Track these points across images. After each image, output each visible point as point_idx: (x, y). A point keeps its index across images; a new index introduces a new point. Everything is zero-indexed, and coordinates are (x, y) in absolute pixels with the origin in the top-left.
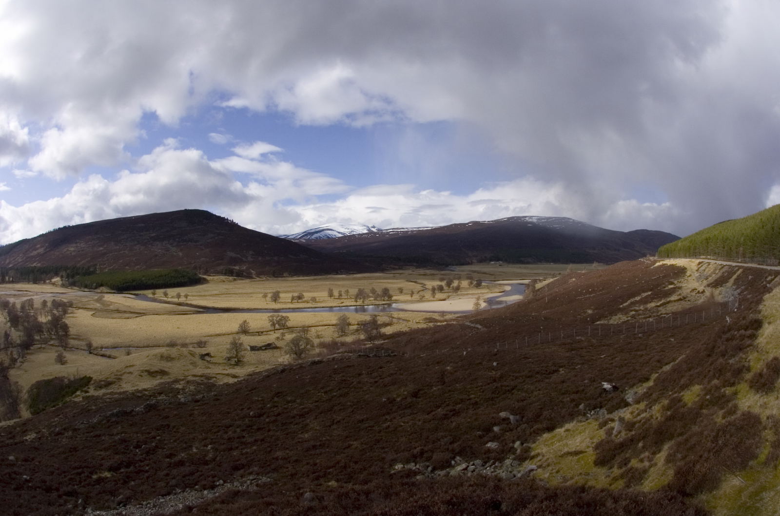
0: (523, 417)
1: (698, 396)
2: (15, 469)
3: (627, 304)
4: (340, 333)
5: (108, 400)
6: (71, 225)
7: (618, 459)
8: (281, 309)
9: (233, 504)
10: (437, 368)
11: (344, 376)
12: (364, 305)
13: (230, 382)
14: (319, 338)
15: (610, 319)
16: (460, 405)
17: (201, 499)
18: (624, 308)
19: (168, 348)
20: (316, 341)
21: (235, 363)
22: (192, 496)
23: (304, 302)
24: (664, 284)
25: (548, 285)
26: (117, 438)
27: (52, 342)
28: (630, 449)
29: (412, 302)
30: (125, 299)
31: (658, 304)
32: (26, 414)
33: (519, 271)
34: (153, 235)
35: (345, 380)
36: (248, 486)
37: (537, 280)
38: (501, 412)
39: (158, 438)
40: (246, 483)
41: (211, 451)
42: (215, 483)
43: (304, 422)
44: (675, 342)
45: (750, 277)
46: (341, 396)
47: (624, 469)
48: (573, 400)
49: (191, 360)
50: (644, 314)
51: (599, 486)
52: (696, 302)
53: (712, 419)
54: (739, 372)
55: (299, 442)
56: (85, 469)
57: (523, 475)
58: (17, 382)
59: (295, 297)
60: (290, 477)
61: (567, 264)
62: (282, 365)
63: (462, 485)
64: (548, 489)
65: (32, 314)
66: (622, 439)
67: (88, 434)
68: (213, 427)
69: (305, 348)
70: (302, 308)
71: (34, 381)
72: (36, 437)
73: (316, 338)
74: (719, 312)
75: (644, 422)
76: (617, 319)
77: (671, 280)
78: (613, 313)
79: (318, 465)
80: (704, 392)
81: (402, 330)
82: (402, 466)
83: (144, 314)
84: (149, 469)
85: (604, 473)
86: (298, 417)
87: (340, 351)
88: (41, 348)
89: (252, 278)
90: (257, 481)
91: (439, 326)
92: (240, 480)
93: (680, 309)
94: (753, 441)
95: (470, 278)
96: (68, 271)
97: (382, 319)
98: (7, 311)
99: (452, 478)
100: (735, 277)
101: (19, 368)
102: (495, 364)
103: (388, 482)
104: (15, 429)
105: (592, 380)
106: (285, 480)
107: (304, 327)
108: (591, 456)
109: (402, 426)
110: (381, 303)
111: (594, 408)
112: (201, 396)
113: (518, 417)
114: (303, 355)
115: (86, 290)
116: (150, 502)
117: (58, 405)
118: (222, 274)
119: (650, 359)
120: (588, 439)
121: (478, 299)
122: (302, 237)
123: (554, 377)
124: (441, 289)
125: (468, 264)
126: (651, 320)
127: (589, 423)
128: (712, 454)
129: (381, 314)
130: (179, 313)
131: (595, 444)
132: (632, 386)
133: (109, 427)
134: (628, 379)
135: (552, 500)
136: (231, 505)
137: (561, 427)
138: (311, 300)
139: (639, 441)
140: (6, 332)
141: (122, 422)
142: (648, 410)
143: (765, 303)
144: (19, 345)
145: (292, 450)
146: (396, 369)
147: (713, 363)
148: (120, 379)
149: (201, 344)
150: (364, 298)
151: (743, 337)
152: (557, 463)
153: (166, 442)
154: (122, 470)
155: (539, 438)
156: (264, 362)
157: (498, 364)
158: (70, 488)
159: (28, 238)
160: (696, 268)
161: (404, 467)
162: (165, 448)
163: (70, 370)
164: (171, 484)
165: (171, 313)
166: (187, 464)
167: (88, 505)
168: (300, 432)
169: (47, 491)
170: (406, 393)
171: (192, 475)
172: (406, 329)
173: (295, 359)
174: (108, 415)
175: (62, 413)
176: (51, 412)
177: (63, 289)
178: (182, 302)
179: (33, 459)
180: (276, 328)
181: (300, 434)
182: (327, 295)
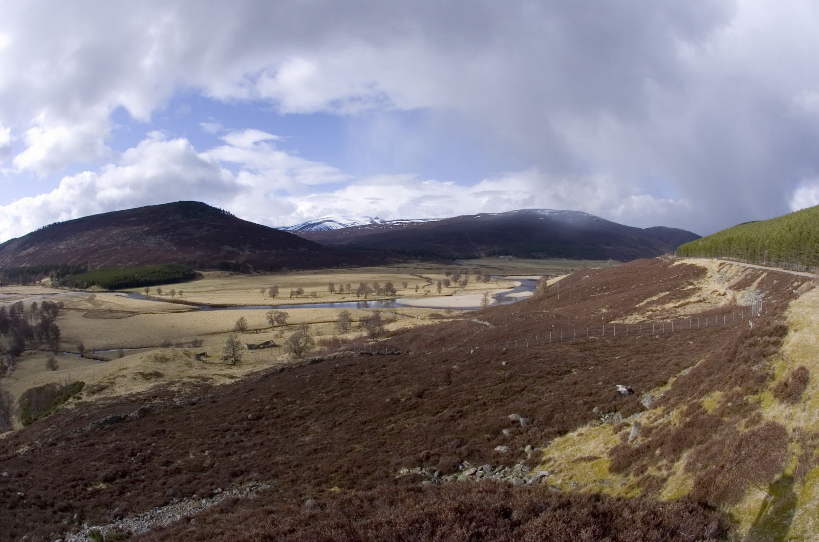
0: (533, 420)
1: (718, 402)
2: (10, 486)
3: (644, 303)
4: (341, 330)
5: (101, 406)
6: (61, 222)
7: (635, 466)
9: (233, 513)
10: (443, 367)
11: (345, 375)
13: (227, 384)
14: (319, 335)
15: (626, 319)
16: (468, 407)
17: (199, 508)
18: (640, 308)
19: (162, 349)
20: (317, 339)
21: (233, 363)
22: (190, 506)
23: (304, 297)
24: (683, 284)
25: (560, 282)
26: (111, 446)
27: (43, 347)
28: (646, 456)
29: (417, 297)
30: (116, 297)
31: (677, 305)
32: (18, 426)
33: (530, 266)
34: (146, 229)
35: (347, 380)
36: (248, 493)
37: (548, 275)
38: (510, 414)
39: (154, 444)
40: (245, 491)
41: (209, 457)
42: (214, 491)
43: (305, 425)
44: (694, 345)
45: (775, 282)
46: (343, 396)
47: (641, 477)
48: (586, 403)
49: (187, 360)
50: (662, 315)
51: (614, 495)
52: (717, 305)
53: (735, 428)
54: (762, 380)
55: (299, 445)
56: (80, 481)
57: (533, 482)
58: (8, 392)
59: (294, 292)
61: (580, 259)
62: (279, 364)
63: (470, 491)
64: (561, 497)
65: (22, 318)
66: (638, 446)
67: (81, 444)
68: (210, 431)
69: (305, 345)
71: (25, 390)
72: (29, 449)
73: (316, 335)
74: (741, 316)
75: (661, 428)
76: (633, 319)
77: (691, 281)
78: (629, 312)
79: (320, 470)
80: (725, 399)
81: (406, 327)
82: (408, 470)
83: (137, 313)
84: (145, 478)
85: (619, 481)
86: (298, 419)
87: (341, 349)
88: (32, 353)
89: (251, 273)
90: (256, 488)
91: (444, 322)
92: (239, 488)
93: (700, 311)
94: (779, 454)
95: (477, 273)
96: (58, 270)
97: (385, 315)
99: (459, 484)
100: (759, 280)
101: (9, 376)
102: (504, 363)
103: (393, 488)
104: (8, 442)
105: (607, 382)
106: (286, 486)
107: (304, 324)
108: (606, 461)
109: (406, 428)
111: (609, 412)
112: (198, 398)
113: (528, 419)
114: (303, 354)
115: (77, 289)
116: (147, 513)
117: (50, 413)
118: (218, 268)
119: (667, 363)
120: (602, 445)
121: (486, 295)
122: (302, 228)
123: (566, 378)
124: (447, 284)
125: (475, 258)
126: (669, 321)
127: (604, 428)
128: (734, 465)
129: (385, 309)
130: (174, 311)
131: (610, 449)
132: (648, 390)
133: (103, 435)
134: (644, 382)
135: (565, 508)
136: (230, 514)
137: (574, 431)
138: (311, 295)
139: (656, 448)
141: (117, 428)
142: (665, 416)
143: (791, 309)
144: (9, 352)
145: (292, 454)
146: (400, 368)
147: (735, 369)
148: (113, 383)
149: (196, 344)
150: (367, 293)
151: (767, 344)
152: (570, 469)
153: (161, 449)
154: (118, 481)
155: (550, 442)
156: (262, 362)
157: (507, 363)
158: (64, 503)
159: (16, 237)
160: (717, 269)
162: (161, 455)
163: (63, 376)
164: (167, 493)
165: (165, 311)
166: (184, 472)
167: (83, 519)
168: (301, 435)
169: (42, 508)
170: (410, 393)
171: (190, 483)
172: (412, 326)
173: (294, 358)
174: (101, 422)
175: (55, 422)
176: (43, 422)
177: (53, 289)
178: (177, 299)
179: (26, 474)
180: (274, 326)
181: (301, 437)
182: (327, 290)
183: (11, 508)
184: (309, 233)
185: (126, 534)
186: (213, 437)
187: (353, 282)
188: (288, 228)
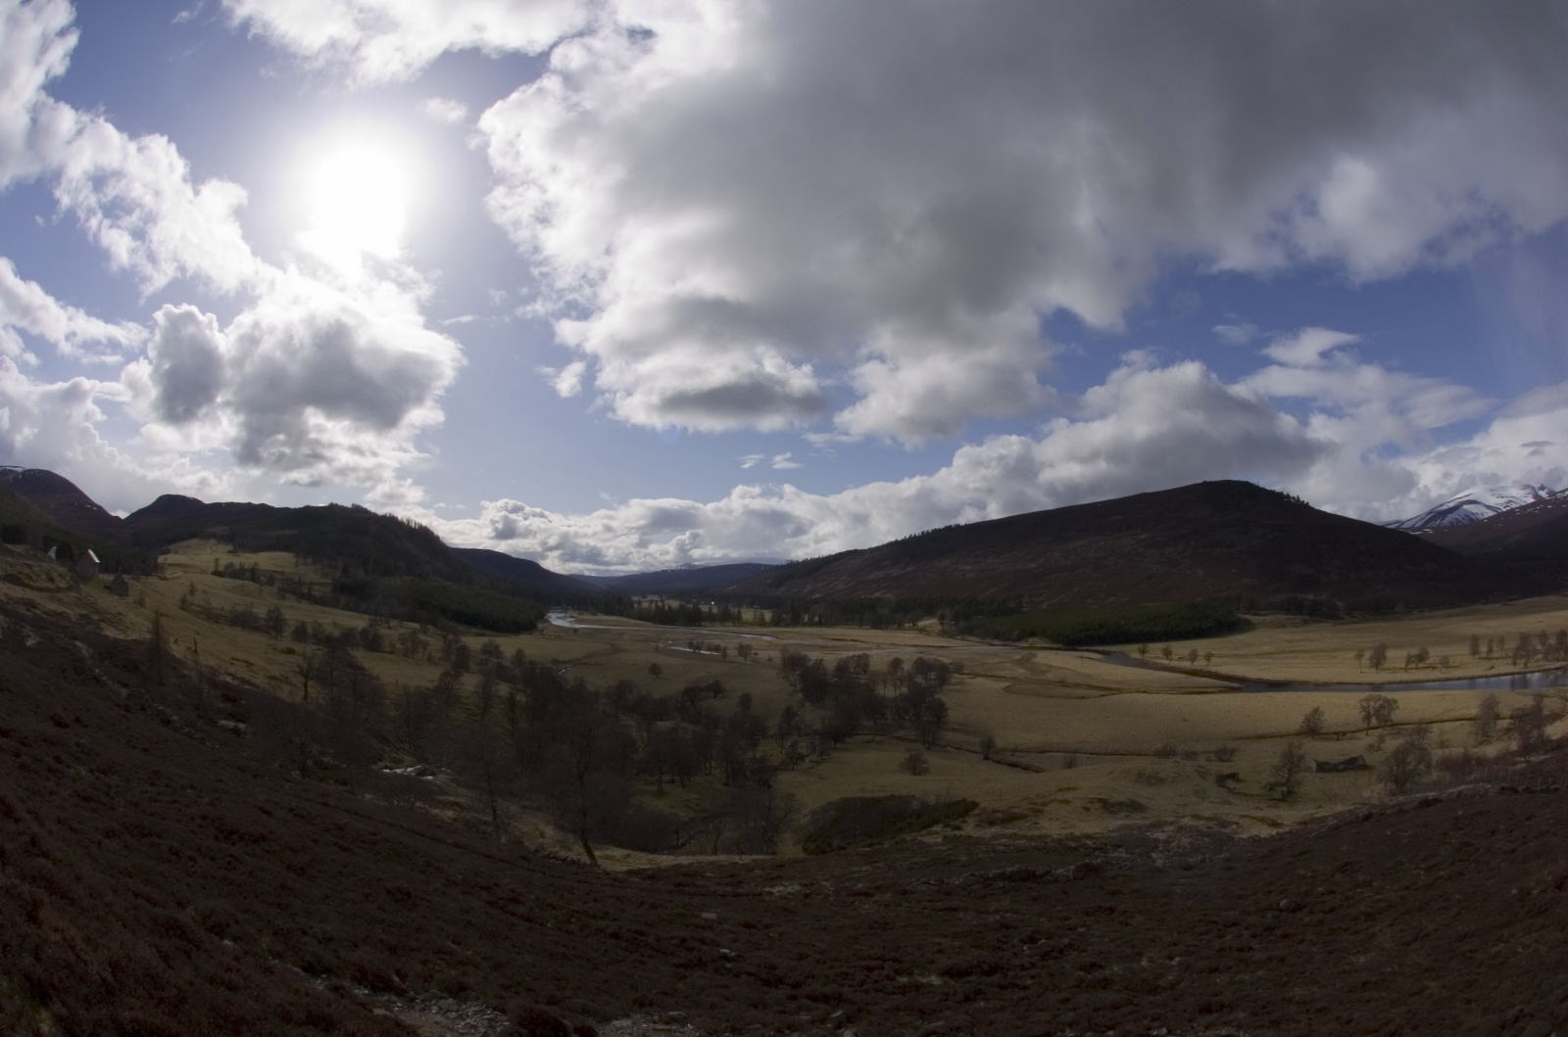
2: (708, 935)
4: (1479, 737)
5: (1001, 848)
6: (963, 524)
8: (1381, 684)
11: (1466, 835)
12: (1525, 673)
13: (1262, 836)
14: (1442, 748)
19: (1156, 760)
21: (1281, 797)
23: (1428, 668)
26: (991, 918)
27: (901, 733)
30: (1077, 660)
32: (789, 848)
34: (1143, 536)
35: (1468, 844)
39: (1080, 930)
41: (1176, 968)
42: (1150, 1032)
43: (1370, 931)
46: (1450, 878)
49: (1198, 784)
55: (1345, 972)
56: (890, 962)
58: (794, 795)
59: (1413, 657)
62: (1366, 804)
65: (862, 682)
67: (928, 904)
68: (1200, 921)
69: (1415, 769)
70: (1422, 681)
71: (836, 797)
72: (799, 891)
73: (1437, 747)
83: (1119, 691)
84: (1033, 984)
86: (1363, 918)
87: (1473, 776)
88: (873, 741)
89: (1342, 619)
96: (957, 607)
97: (1551, 704)
98: (797, 672)
101: (806, 771)
104: (753, 870)
107: (1422, 723)
109: (1517, 953)
110: (1552, 667)
112: (1200, 857)
114: (1408, 785)
115: (996, 642)
117: (880, 844)
118: (1282, 610)
122: (1428, 521)
129: (1552, 691)
130: (1192, 690)
133: (984, 897)
138: (1439, 663)
140: (788, 709)
141: (1019, 890)
144: (816, 733)
145: (1324, 987)
146: (1551, 821)
148: (1038, 812)
149: (1223, 755)
150: (1528, 656)
153: (1093, 940)
154: (973, 978)
156: (1334, 798)
158: (829, 989)
159: (859, 548)
162: (1084, 951)
163: (928, 787)
164: (1062, 1018)
165: (1174, 689)
166: (1116, 987)
167: (850, 1022)
168: (1354, 951)
169: (767, 983)
170: (1550, 878)
171: (1116, 1008)
173: (1393, 794)
174: (990, 876)
175: (885, 859)
176: (857, 854)
177: (943, 639)
178: (1199, 668)
179: (767, 927)
180: (1372, 725)
181: (1354, 954)
182: (1468, 652)
183: (685, 966)
184: (1438, 530)
186: (1201, 934)
187: (1509, 635)
188: (1403, 523)
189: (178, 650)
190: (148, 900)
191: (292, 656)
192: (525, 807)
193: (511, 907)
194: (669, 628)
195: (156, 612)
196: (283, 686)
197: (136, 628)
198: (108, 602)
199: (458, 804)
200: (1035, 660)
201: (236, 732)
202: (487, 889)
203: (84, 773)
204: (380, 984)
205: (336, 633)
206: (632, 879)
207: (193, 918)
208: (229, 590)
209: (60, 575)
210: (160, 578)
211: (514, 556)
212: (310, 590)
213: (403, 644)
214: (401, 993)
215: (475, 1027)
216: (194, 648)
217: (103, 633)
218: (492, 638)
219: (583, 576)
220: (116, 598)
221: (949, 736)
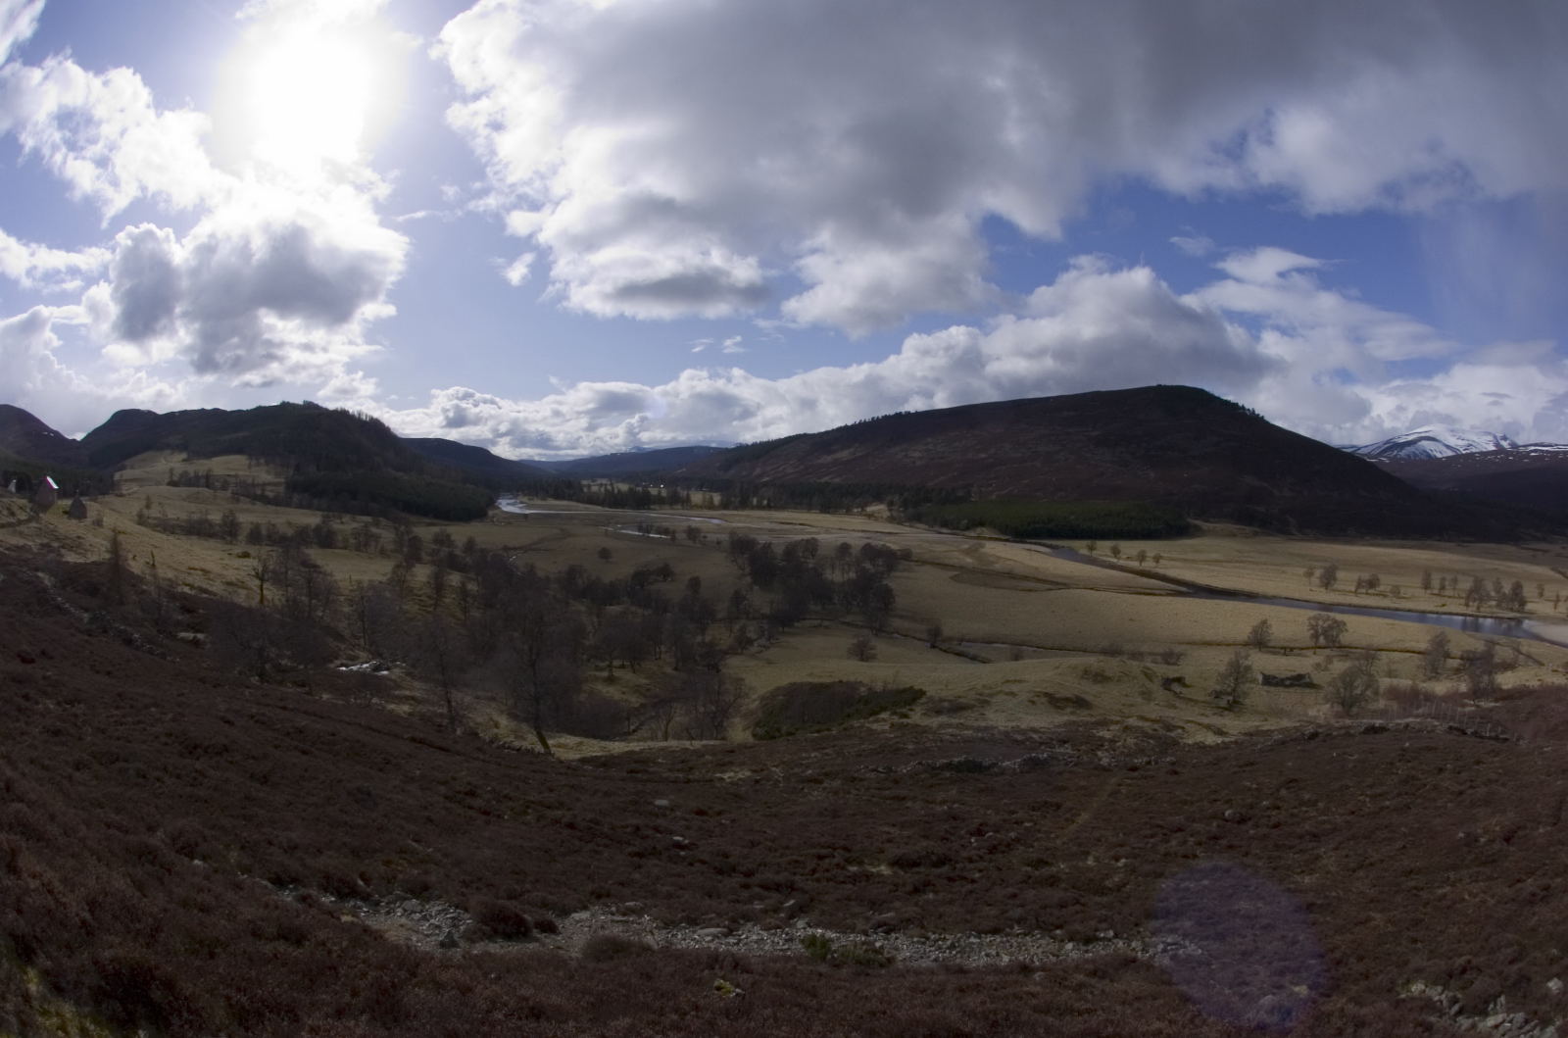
2: (660, 822)
4: (1428, 673)
5: (947, 737)
6: (912, 411)
8: (1333, 605)
9: (1112, 981)
10: (1559, 783)
11: (1413, 768)
12: (1477, 617)
13: (1207, 743)
14: (1390, 677)
16: (1559, 880)
17: (1054, 956)
19: (1102, 658)
20: (1385, 682)
21: (1227, 706)
22: (1038, 947)
23: (1379, 595)
26: (938, 809)
27: (849, 619)
29: (1555, 621)
30: (1025, 553)
32: (739, 733)
34: (1094, 434)
35: (1414, 778)
36: (1155, 954)
39: (1027, 824)
40: (1155, 948)
41: (1123, 870)
42: (1098, 933)
43: (1315, 852)
46: (1396, 809)
49: (1144, 686)
55: (1289, 890)
56: (841, 852)
58: (743, 680)
59: (1363, 582)
60: (1237, 957)
65: (811, 566)
67: (877, 792)
68: (1146, 823)
69: (1361, 695)
70: (1372, 607)
71: (785, 681)
72: (749, 777)
73: (1386, 676)
79: (1298, 945)
81: (1527, 684)
82: (1423, 987)
83: (1067, 586)
84: (981, 877)
86: (1308, 837)
87: (1420, 711)
88: (820, 625)
89: (1291, 534)
90: (1177, 949)
92: (1147, 939)
96: (906, 494)
97: (1503, 653)
98: (746, 556)
101: (753, 656)
104: (703, 755)
106: (1229, 960)
107: (1371, 649)
109: (1464, 899)
110: (1506, 616)
112: (1145, 759)
114: (1355, 710)
115: (944, 530)
116: (947, 937)
117: (828, 730)
118: (1232, 519)
122: (1385, 451)
129: (1503, 640)
130: (1139, 590)
133: (931, 786)
136: (1107, 981)
138: (1391, 592)
140: (737, 593)
141: (966, 781)
144: (764, 617)
145: (1269, 903)
146: (1500, 771)
148: (987, 702)
149: (1170, 658)
150: (1481, 600)
153: (1040, 835)
154: (922, 869)
156: (1279, 713)
158: (781, 878)
159: (809, 432)
161: (1424, 991)
162: (1033, 847)
163: (880, 672)
164: (1011, 913)
165: (1121, 589)
166: (1063, 885)
167: (802, 912)
168: (1299, 870)
169: (720, 872)
170: (1497, 828)
171: (1062, 907)
172: (1534, 683)
173: (1338, 716)
174: (938, 765)
175: (834, 746)
176: (806, 740)
177: (890, 525)
178: (1148, 569)
179: (719, 813)
180: (1318, 645)
181: (1298, 874)
182: (1419, 585)
183: (640, 855)
184: (1395, 460)
185: (884, 960)
186: (1146, 837)
187: (1464, 573)
188: (1359, 449)
189: (136, 567)
190: (119, 829)
191: (247, 559)
192: (478, 698)
193: (469, 800)
194: (619, 511)
195: (114, 531)
196: (240, 591)
197: (97, 550)
198: (69, 527)
199: (413, 698)
200: (983, 550)
201: (196, 643)
202: (445, 783)
203: (52, 706)
204: (346, 891)
205: (290, 532)
206: (585, 767)
207: (163, 841)
208: (184, 500)
209: (21, 508)
210: (117, 495)
211: (464, 444)
212: (263, 490)
213: (356, 538)
214: (366, 898)
215: (438, 927)
216: (151, 562)
217: (64, 560)
218: (443, 527)
219: (535, 462)
220: (74, 521)
221: (897, 623)
